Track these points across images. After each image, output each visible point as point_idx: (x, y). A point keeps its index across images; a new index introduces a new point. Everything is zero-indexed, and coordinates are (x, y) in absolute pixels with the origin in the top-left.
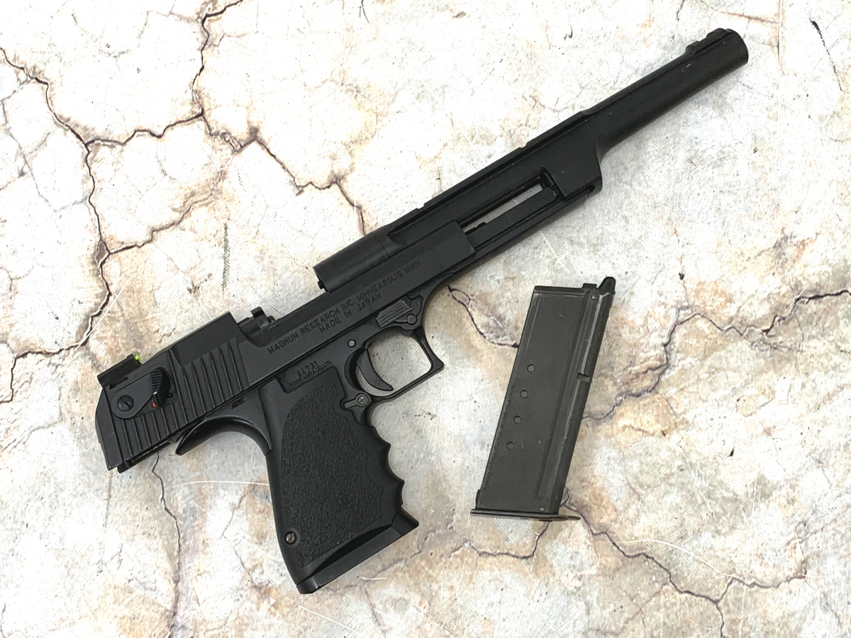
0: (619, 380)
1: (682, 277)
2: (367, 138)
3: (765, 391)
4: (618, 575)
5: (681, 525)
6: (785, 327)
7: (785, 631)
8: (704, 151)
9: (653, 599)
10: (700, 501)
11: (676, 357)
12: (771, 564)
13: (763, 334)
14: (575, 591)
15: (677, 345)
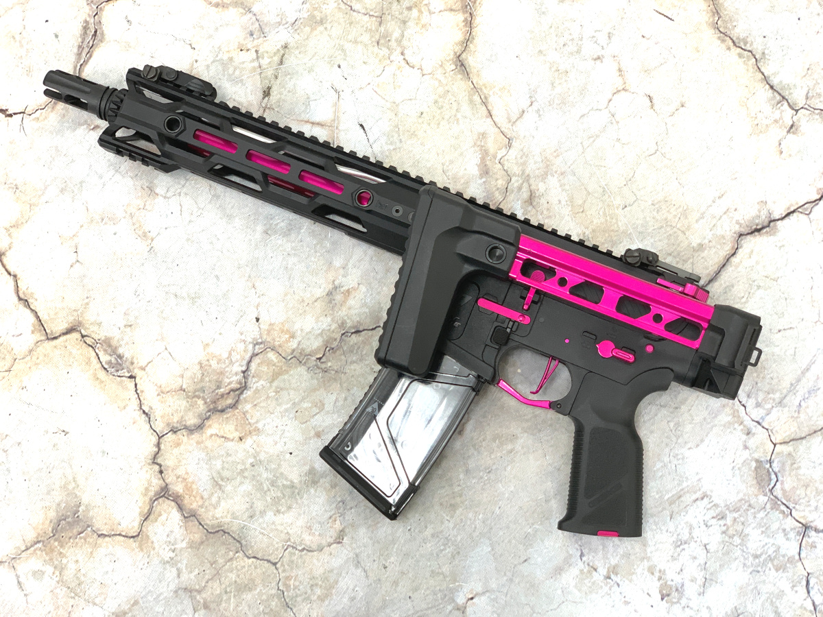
0: (208, 400)
1: (258, 320)
2: (22, 223)
3: (317, 404)
4: (202, 547)
5: (251, 507)
6: (333, 355)
7: (326, 584)
8: (277, 224)
9: (228, 564)
10: (266, 488)
11: (252, 381)
12: (317, 533)
13: (316, 361)
14: (169, 560)
15: (253, 372)
